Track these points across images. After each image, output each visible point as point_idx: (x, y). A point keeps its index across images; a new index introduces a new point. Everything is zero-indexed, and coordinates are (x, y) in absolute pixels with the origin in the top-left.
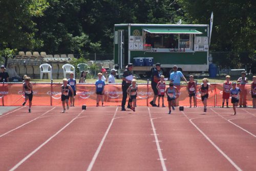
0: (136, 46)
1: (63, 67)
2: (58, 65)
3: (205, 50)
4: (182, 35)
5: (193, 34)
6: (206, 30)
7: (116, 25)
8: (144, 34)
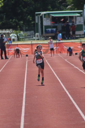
0: (47, 23)
1: (11, 36)
2: (9, 35)
3: (82, 24)
4: (70, 17)
5: (76, 16)
6: (82, 14)
7: (36, 13)
8: (51, 17)
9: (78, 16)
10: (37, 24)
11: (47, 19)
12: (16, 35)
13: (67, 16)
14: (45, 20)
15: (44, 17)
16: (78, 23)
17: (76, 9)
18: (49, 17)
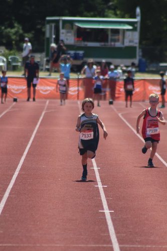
0: (67, 40)
3: (135, 45)
4: (112, 30)
6: (136, 25)
7: (48, 18)
8: (75, 28)
9: (128, 30)
10: (48, 39)
11: (68, 32)
12: (5, 60)
13: (107, 29)
14: (63, 33)
15: (63, 28)
16: (127, 44)
17: (126, 15)
18: (72, 28)
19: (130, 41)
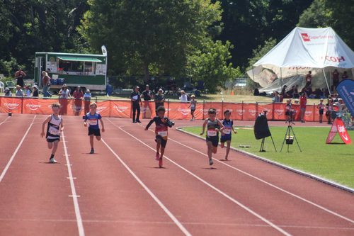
3: (104, 75)
4: (86, 62)
5: (95, 62)
6: (104, 60)
7: (37, 53)
8: (58, 61)
9: (98, 63)
10: (37, 68)
11: (52, 64)
12: (3, 84)
13: (83, 62)
14: (48, 64)
15: (48, 60)
16: (97, 73)
19: (100, 72)
